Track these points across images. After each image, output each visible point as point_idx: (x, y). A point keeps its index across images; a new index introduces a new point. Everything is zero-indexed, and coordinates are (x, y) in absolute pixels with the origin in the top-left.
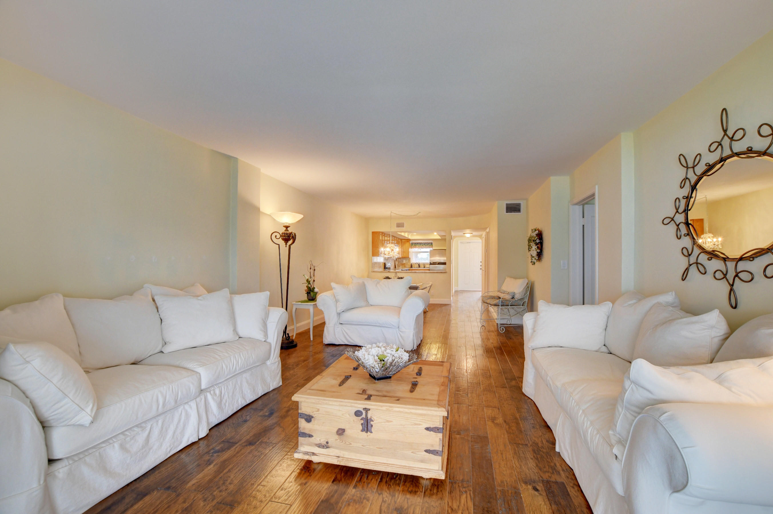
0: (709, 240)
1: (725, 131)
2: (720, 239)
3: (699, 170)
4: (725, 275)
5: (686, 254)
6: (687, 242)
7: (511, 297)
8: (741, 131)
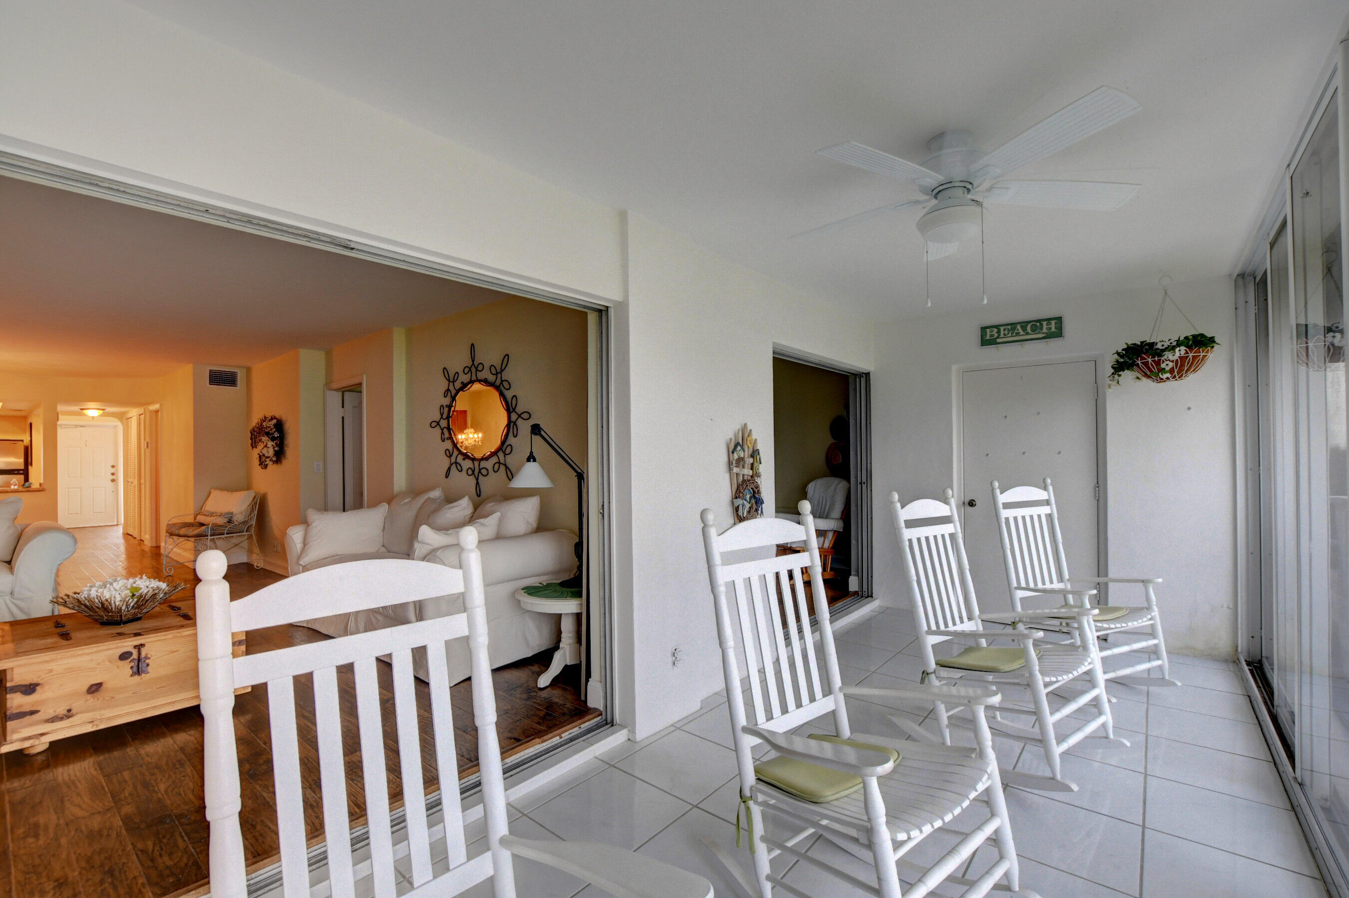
0: (471, 436)
1: (473, 361)
2: (480, 435)
3: (458, 385)
4: (473, 472)
5: (448, 455)
6: (448, 445)
7: (226, 520)
8: (481, 365)
